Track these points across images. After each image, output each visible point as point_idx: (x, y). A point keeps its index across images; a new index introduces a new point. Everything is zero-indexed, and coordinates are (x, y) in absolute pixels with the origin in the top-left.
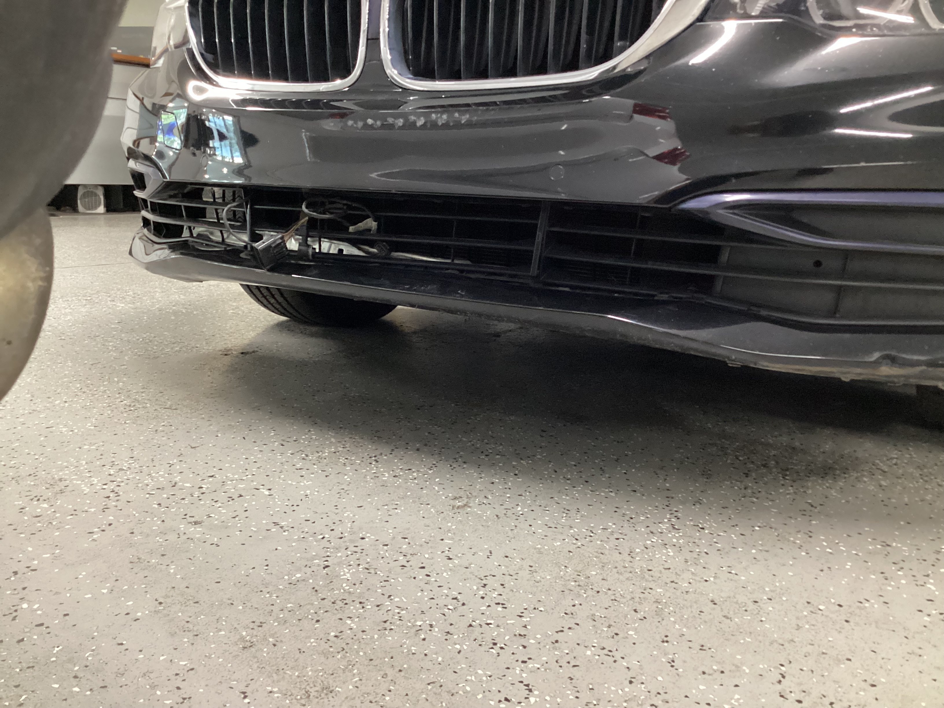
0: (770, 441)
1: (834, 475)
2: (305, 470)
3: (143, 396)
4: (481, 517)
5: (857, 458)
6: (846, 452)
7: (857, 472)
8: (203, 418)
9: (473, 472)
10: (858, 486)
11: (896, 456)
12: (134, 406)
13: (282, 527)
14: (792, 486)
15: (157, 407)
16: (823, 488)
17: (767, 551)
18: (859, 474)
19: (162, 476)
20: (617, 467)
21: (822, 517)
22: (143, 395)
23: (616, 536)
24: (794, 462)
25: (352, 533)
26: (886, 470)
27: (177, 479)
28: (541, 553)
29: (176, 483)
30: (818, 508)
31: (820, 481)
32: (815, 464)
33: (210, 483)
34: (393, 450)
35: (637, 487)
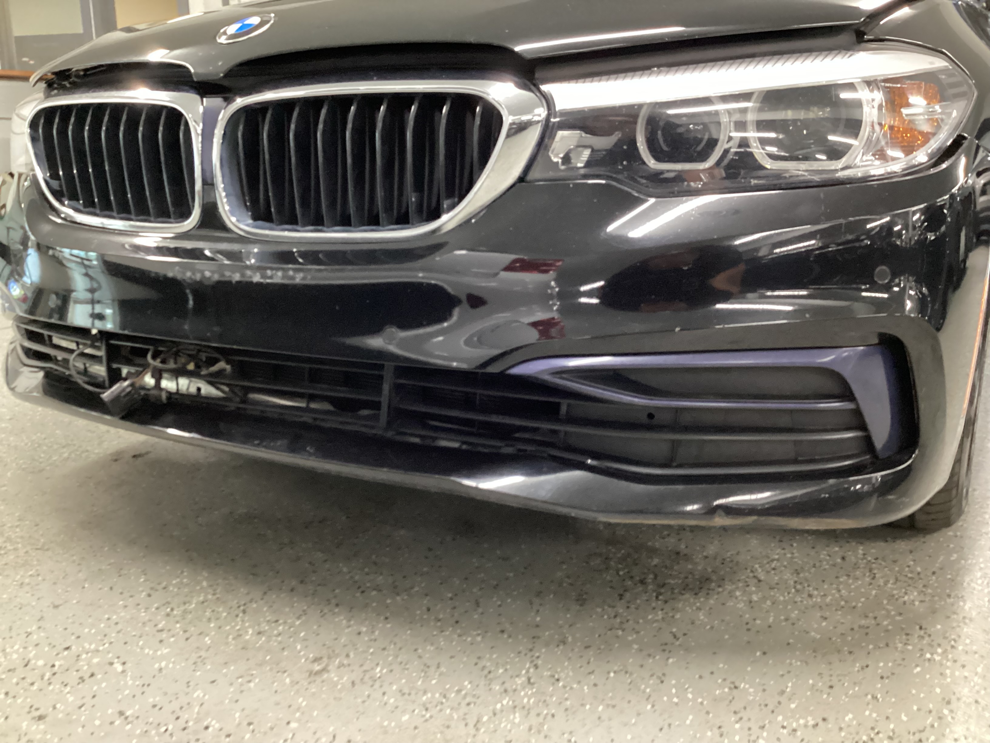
0: (657, 545)
1: (709, 589)
2: (165, 631)
3: (16, 532)
4: (336, 684)
5: (738, 563)
6: (729, 554)
7: (733, 583)
8: (74, 562)
9: (341, 619)
10: (728, 604)
11: (777, 557)
12: (5, 547)
13: (126, 718)
14: (662, 610)
15: (28, 548)
16: (693, 610)
17: (614, 706)
18: (734, 586)
19: (17, 652)
20: (493, 598)
21: (682, 652)
22: (18, 530)
23: (468, 700)
24: (674, 573)
25: (198, 721)
26: (762, 578)
27: (31, 655)
28: (386, 732)
29: (29, 662)
30: (680, 639)
31: (692, 600)
32: (694, 575)
33: (64, 658)
34: (265, 593)
35: (507, 626)
